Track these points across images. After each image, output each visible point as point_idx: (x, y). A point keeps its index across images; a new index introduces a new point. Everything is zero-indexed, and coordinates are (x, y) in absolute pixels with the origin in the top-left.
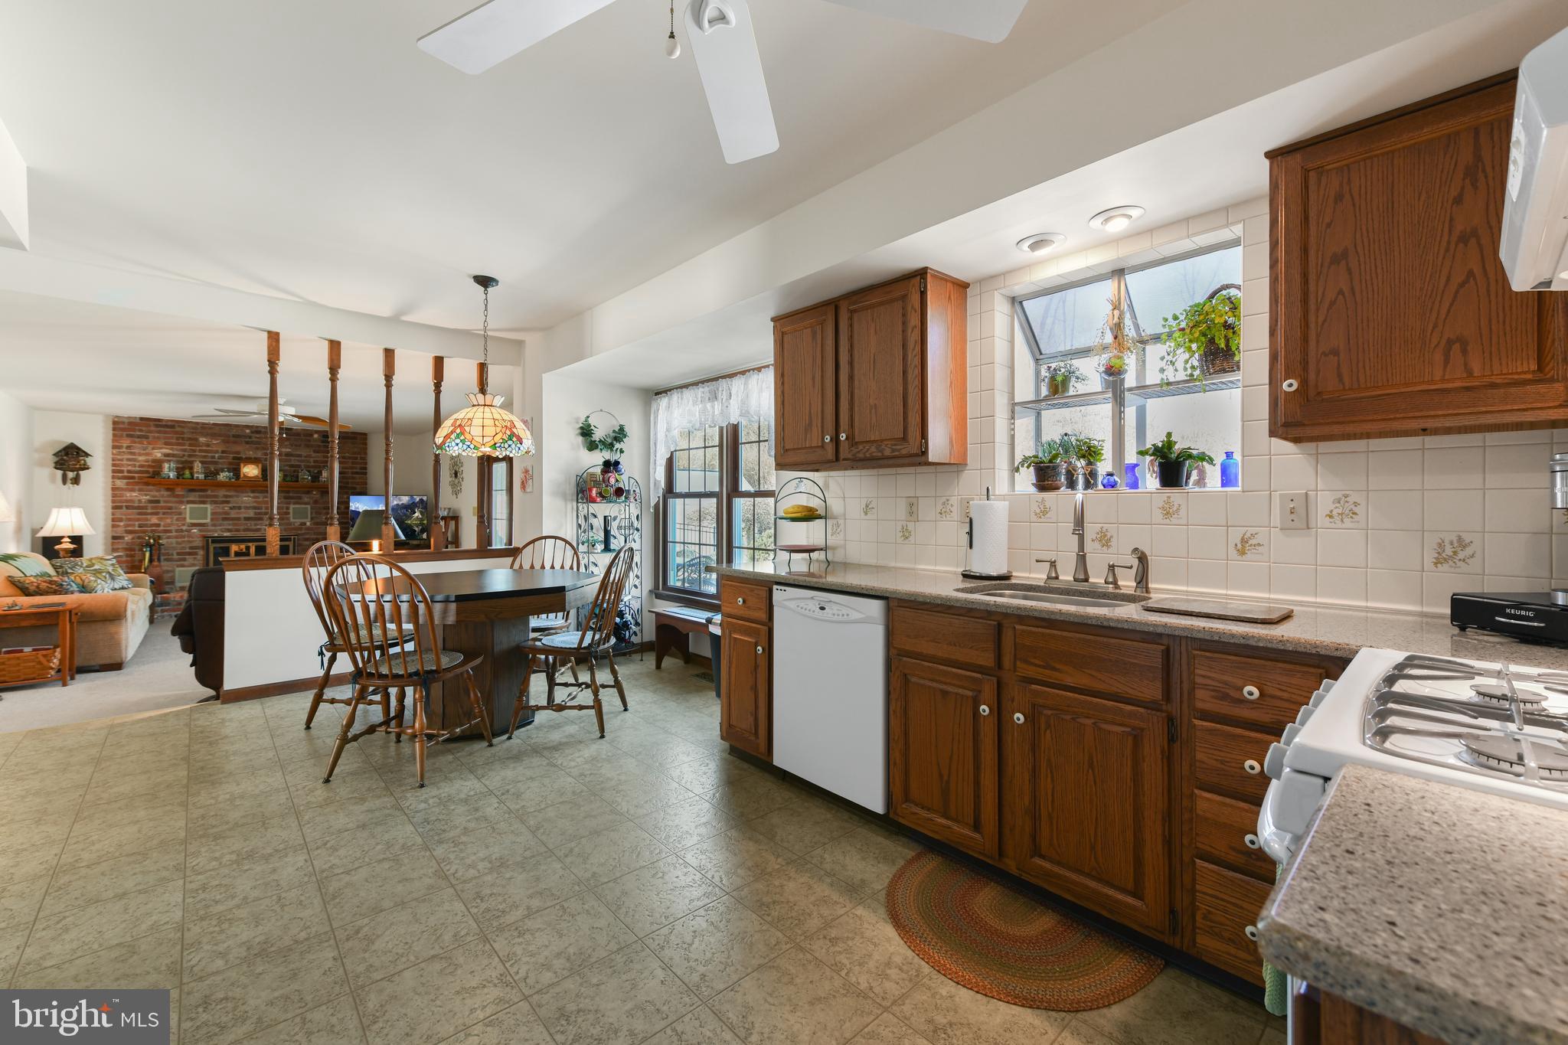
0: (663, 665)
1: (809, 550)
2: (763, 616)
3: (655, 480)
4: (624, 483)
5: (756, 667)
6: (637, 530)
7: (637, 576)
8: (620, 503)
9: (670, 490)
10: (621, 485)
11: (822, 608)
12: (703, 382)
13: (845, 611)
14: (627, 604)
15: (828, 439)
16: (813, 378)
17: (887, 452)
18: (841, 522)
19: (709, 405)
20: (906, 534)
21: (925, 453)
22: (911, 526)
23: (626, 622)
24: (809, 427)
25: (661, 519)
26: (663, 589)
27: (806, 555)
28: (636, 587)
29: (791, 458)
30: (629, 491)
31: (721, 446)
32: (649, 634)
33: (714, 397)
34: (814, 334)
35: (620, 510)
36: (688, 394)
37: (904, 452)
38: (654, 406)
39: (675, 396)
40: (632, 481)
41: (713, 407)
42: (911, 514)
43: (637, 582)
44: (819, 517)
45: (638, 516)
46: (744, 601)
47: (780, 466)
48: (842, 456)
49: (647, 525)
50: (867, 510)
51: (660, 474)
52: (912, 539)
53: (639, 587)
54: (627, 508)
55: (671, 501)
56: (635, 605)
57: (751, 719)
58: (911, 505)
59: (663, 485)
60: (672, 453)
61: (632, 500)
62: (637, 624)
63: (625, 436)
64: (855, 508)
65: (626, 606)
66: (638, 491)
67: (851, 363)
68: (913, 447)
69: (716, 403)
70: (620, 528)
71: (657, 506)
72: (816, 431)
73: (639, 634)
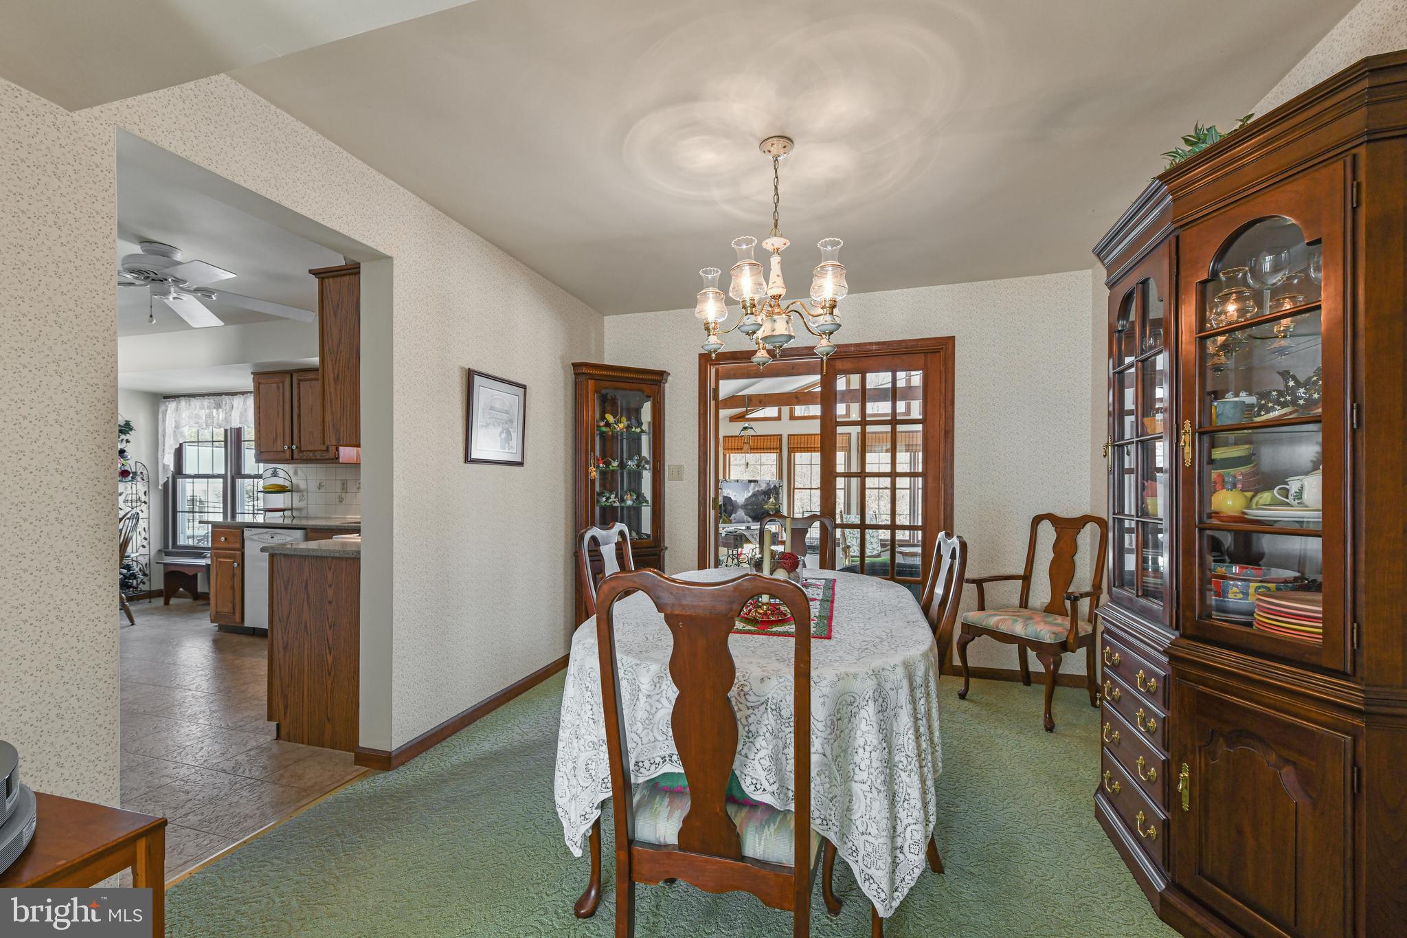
0: (171, 602)
1: (283, 510)
2: (238, 546)
3: (164, 465)
4: (131, 465)
5: (234, 575)
6: (145, 502)
7: (145, 539)
8: (126, 482)
9: (179, 471)
10: (127, 468)
11: (272, 537)
12: (209, 395)
13: (284, 537)
14: (135, 559)
15: (286, 447)
16: (278, 412)
17: (318, 457)
18: (305, 494)
19: (215, 411)
20: (341, 500)
21: (338, 458)
22: (343, 495)
23: (133, 573)
24: (275, 440)
25: (169, 496)
26: (173, 548)
27: (281, 513)
28: (144, 547)
29: (266, 456)
30: (135, 473)
31: (226, 441)
32: (158, 583)
33: (218, 406)
34: (278, 388)
35: (126, 488)
36: (196, 403)
37: (327, 457)
38: (162, 408)
39: (183, 403)
40: (138, 465)
41: (218, 414)
42: (343, 489)
43: (145, 543)
44: (289, 491)
45: (145, 493)
46: (226, 539)
47: (258, 461)
48: (295, 457)
49: (155, 500)
50: (320, 487)
51: (169, 460)
52: (344, 502)
53: (147, 546)
54: (134, 486)
55: (180, 481)
56: (143, 560)
57: (231, 605)
58: (344, 484)
59: (172, 468)
60: (181, 445)
61: (139, 479)
62: (145, 575)
63: (131, 429)
64: (313, 485)
65: (133, 561)
66: (145, 472)
67: (299, 408)
68: (331, 455)
69: (220, 410)
70: (126, 501)
71: (166, 485)
72: (280, 442)
73: (148, 583)
